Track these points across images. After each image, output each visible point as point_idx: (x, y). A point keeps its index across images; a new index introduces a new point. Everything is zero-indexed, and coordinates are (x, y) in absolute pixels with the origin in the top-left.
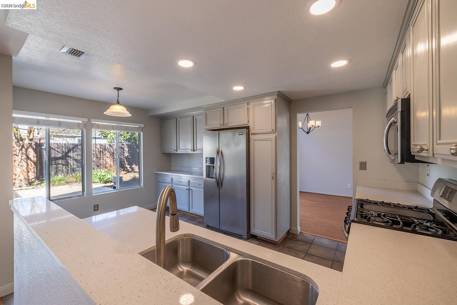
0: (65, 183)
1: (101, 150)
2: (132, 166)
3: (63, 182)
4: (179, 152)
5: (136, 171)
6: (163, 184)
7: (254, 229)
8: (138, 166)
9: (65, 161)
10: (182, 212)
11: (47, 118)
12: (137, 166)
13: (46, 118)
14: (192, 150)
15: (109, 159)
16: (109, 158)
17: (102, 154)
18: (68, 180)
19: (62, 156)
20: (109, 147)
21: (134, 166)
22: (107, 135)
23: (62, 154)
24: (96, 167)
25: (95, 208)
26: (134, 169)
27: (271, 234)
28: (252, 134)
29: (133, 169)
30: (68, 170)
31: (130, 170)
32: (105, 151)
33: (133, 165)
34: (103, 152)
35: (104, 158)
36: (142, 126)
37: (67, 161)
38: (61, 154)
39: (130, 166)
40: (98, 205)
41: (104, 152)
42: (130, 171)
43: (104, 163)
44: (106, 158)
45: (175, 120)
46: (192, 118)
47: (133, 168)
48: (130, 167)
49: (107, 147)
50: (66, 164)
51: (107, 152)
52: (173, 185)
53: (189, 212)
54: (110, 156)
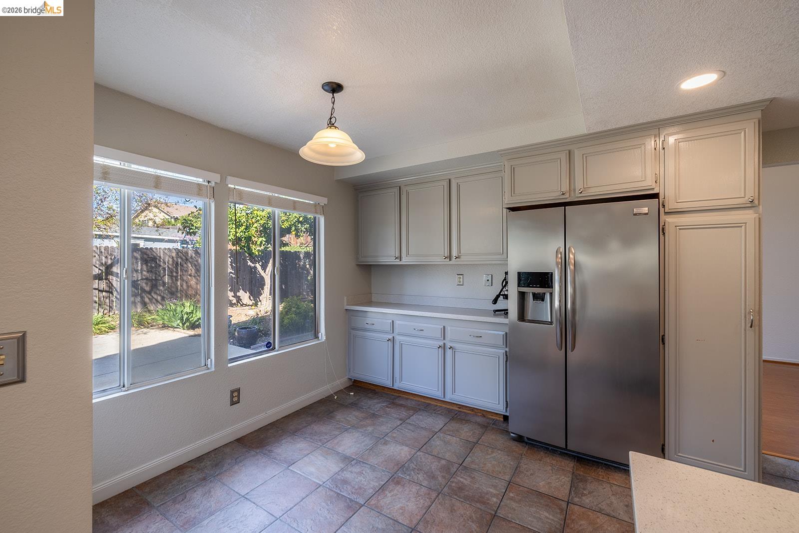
0: (107, 330)
1: (179, 260)
2: (238, 294)
3: (102, 328)
4: (406, 260)
5: (245, 303)
6: (368, 333)
7: (679, 453)
8: (248, 293)
9: (107, 283)
10: (417, 399)
11: (124, 165)
12: (246, 293)
13: (122, 163)
14: (446, 255)
15: (194, 280)
16: (194, 276)
17: (181, 269)
18: (113, 323)
19: (100, 274)
20: (194, 255)
21: (241, 293)
22: (197, 230)
23: (99, 269)
24: (169, 295)
25: (232, 397)
26: (241, 300)
27: (742, 469)
28: (666, 213)
29: (239, 299)
30: (113, 301)
31: (234, 301)
32: (186, 263)
33: (239, 292)
34: (183, 266)
35: (185, 278)
36: (323, 201)
37: (110, 282)
38: (97, 267)
39: (234, 293)
40: (238, 390)
41: (185, 265)
42: (235, 304)
43: (185, 287)
44: (188, 276)
45: (396, 190)
46: (446, 183)
47: (240, 297)
48: (233, 295)
49: (189, 255)
50: (108, 289)
51: (190, 265)
52: (398, 338)
53: (443, 400)
54: (197, 273)
